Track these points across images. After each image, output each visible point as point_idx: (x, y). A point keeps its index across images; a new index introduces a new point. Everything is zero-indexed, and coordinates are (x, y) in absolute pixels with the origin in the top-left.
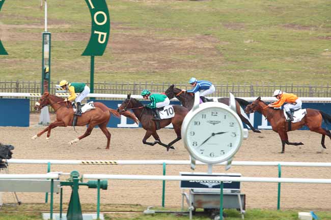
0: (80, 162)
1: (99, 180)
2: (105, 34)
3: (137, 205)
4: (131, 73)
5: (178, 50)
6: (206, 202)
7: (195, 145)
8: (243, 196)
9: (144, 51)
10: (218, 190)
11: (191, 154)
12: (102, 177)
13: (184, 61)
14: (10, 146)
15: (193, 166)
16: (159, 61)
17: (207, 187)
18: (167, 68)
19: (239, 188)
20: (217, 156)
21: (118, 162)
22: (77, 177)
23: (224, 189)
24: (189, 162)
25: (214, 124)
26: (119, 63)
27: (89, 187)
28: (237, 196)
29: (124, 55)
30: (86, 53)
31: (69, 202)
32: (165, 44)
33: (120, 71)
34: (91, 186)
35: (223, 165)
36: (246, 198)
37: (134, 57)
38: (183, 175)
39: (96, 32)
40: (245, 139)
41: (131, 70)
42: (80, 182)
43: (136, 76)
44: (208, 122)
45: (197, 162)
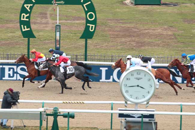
0: (62, 102)
1: (69, 113)
2: (94, 26)
3: (95, 128)
4: (118, 50)
5: (150, 36)
6: (133, 127)
7: (127, 92)
8: (156, 123)
9: (130, 36)
10: (140, 119)
11: (125, 98)
12: (71, 111)
13: (152, 42)
14: (18, 92)
15: (126, 104)
16: (137, 43)
17: (134, 117)
18: (141, 46)
19: (153, 118)
20: (140, 99)
21: (85, 102)
22: (56, 111)
23: (144, 119)
24: (124, 102)
25: (138, 80)
26: (113, 43)
27: (64, 117)
28: (152, 123)
29: (117, 39)
30: (82, 37)
31: (52, 126)
32: (144, 32)
33: (111, 48)
34: (65, 116)
35: (144, 104)
36: (158, 124)
37: (123, 40)
38: (120, 110)
39: (88, 25)
40: (157, 89)
41: (119, 47)
42: (59, 114)
43: (121, 51)
44: (135, 78)
45: (128, 102)
